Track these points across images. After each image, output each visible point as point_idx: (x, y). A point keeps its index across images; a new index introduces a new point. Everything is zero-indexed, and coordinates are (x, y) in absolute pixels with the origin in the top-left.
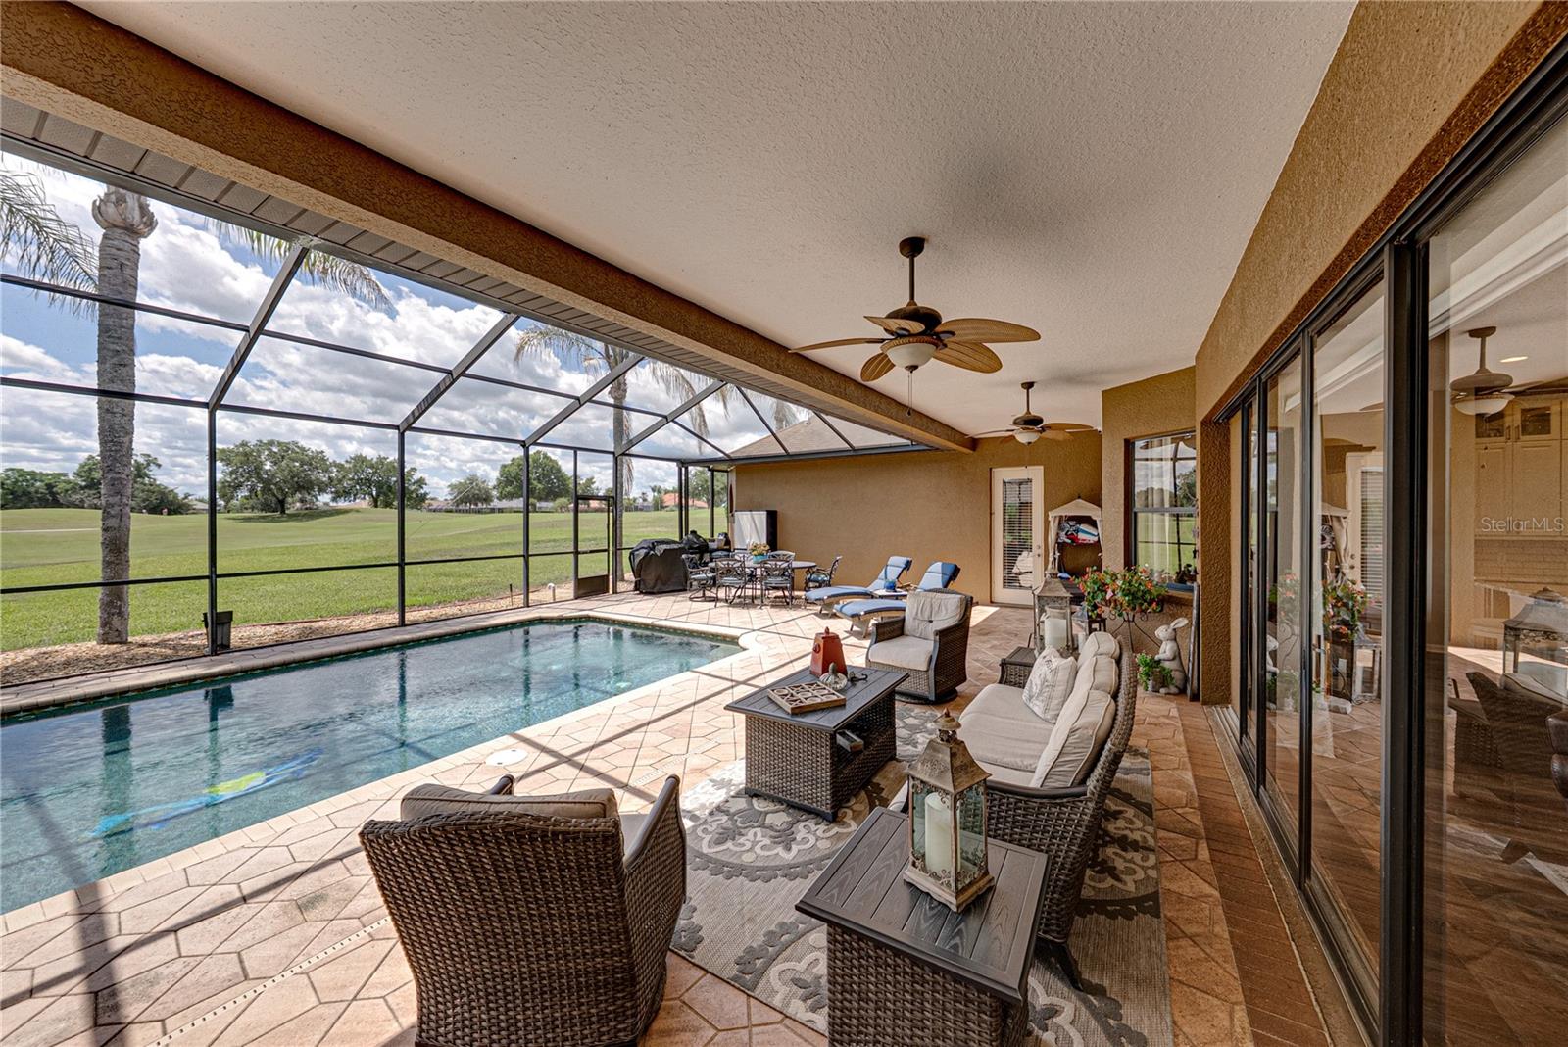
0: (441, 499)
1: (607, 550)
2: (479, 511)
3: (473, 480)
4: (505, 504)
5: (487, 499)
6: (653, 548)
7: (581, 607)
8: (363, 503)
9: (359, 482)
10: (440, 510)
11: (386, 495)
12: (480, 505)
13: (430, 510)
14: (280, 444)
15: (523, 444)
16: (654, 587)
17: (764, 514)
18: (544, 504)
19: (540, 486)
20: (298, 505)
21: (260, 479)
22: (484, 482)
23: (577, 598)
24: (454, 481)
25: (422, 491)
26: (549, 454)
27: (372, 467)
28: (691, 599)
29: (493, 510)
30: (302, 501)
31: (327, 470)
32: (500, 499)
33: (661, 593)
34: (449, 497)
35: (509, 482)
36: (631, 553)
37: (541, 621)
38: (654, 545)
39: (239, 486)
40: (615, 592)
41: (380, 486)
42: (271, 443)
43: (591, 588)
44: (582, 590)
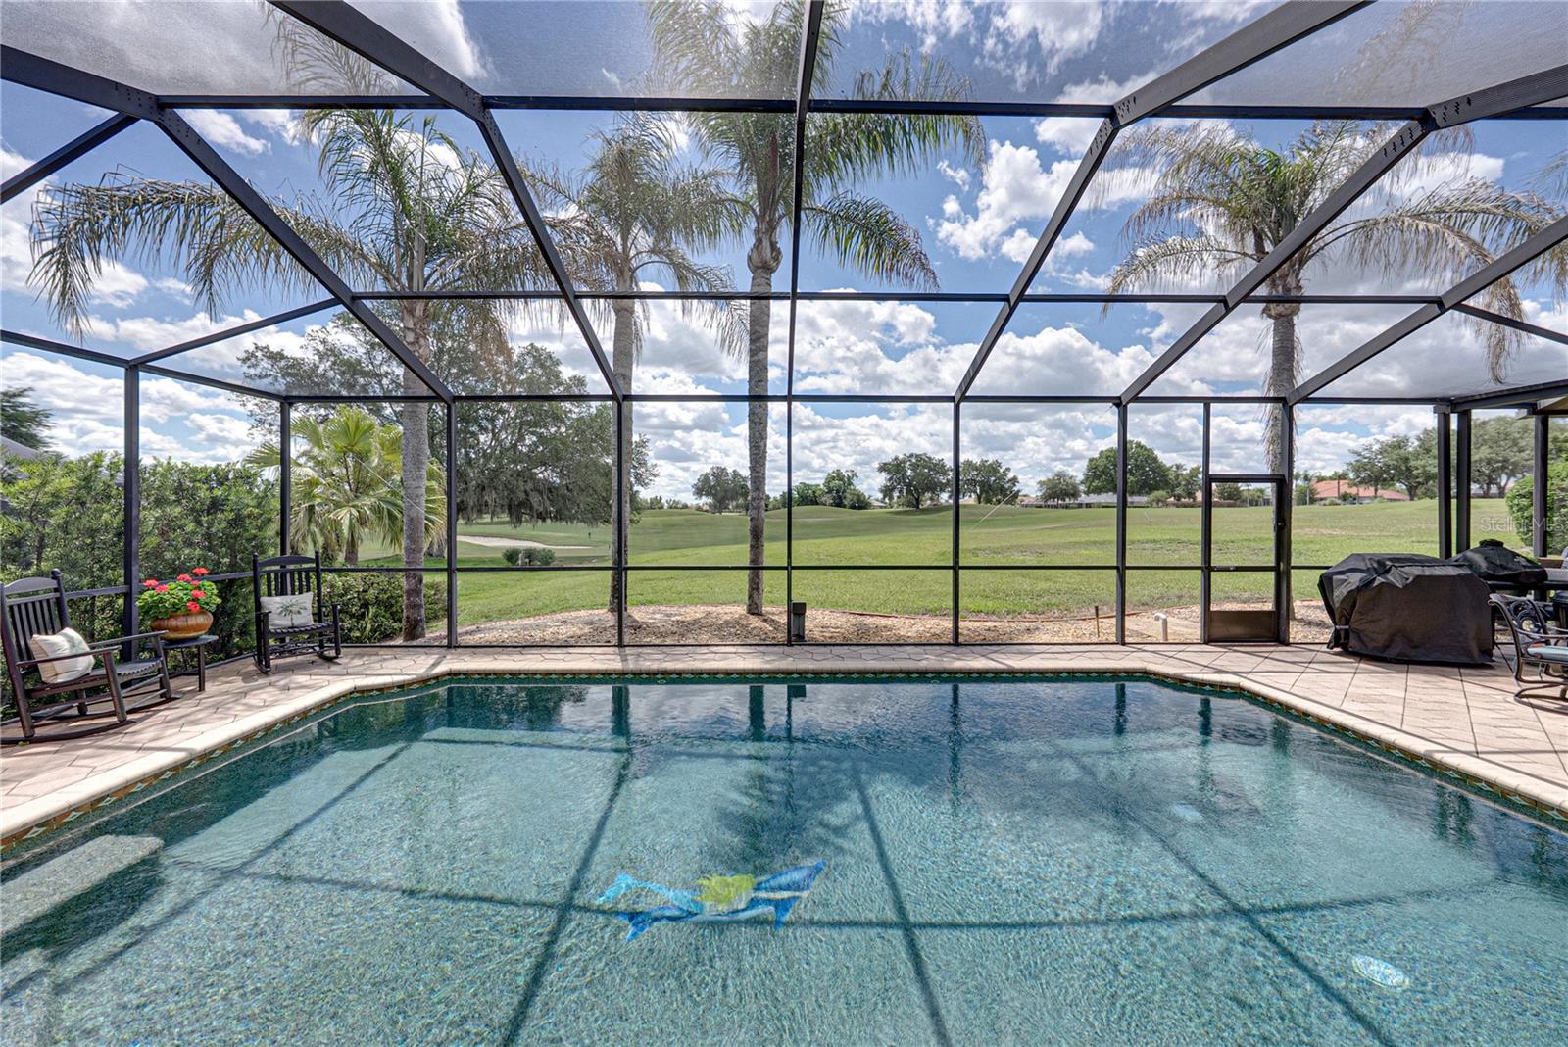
0: (1034, 496)
2: (1067, 507)
3: (1061, 475)
4: (1093, 498)
5: (1075, 495)
6: (1384, 571)
7: (1219, 663)
8: (971, 500)
9: (968, 482)
10: (1032, 506)
11: (987, 492)
12: (1067, 500)
13: (1022, 506)
14: (917, 456)
18: (1142, 498)
20: (929, 502)
22: (1071, 478)
23: (1209, 640)
24: (1043, 479)
25: (1016, 489)
27: (977, 469)
29: (1080, 506)
30: (931, 499)
31: (945, 474)
32: (1087, 493)
34: (1039, 494)
35: (1096, 477)
36: (1324, 578)
37: (1145, 676)
38: (1382, 565)
39: (894, 489)
40: (1285, 642)
41: (983, 485)
42: (912, 455)
43: (1237, 631)
44: (1219, 630)
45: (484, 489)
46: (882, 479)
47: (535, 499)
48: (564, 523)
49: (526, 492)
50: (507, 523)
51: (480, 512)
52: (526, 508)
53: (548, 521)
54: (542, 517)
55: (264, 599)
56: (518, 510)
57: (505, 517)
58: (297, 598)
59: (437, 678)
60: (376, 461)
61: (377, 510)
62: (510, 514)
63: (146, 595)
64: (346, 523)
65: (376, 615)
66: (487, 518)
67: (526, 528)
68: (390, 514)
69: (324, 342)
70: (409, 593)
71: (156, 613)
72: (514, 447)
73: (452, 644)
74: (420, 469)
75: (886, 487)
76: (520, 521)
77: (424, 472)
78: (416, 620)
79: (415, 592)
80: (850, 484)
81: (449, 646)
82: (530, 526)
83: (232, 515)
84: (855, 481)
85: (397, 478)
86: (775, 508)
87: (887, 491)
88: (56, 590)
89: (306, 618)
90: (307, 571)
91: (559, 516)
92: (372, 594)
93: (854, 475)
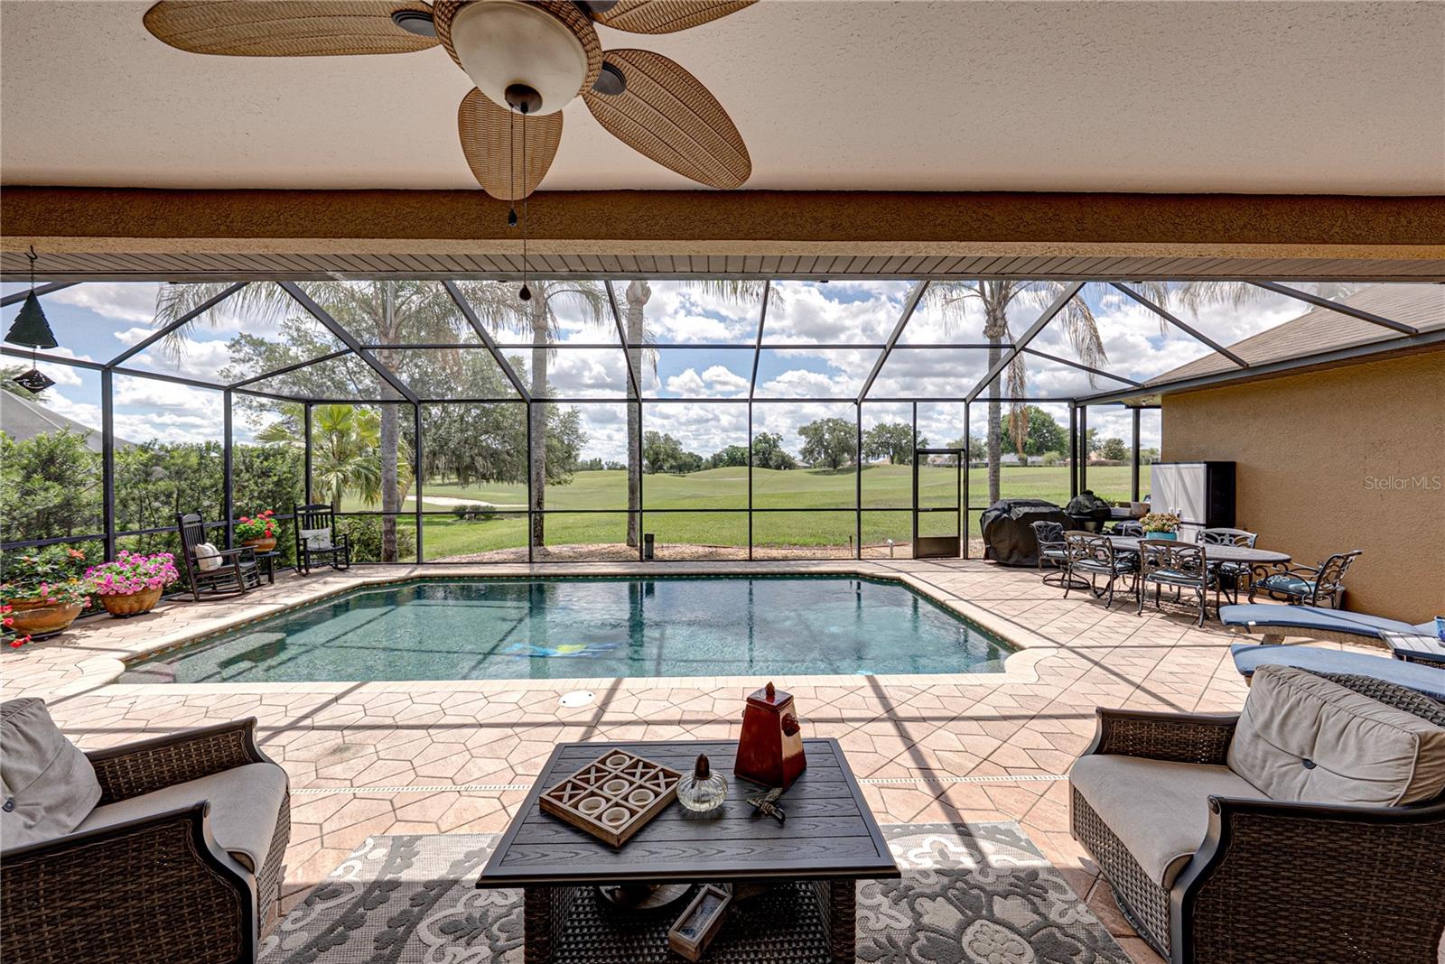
1: (958, 510)
6: (1008, 510)
7: (904, 568)
8: (884, 460)
9: (881, 444)
10: (939, 465)
11: (899, 454)
13: (935, 466)
14: (834, 421)
15: (855, 401)
16: (1009, 558)
17: (1200, 470)
18: (1035, 458)
19: (1031, 441)
20: (850, 463)
21: (823, 445)
22: (976, 440)
23: (916, 557)
26: (1041, 408)
27: (889, 432)
28: (1045, 581)
33: (1018, 566)
36: (984, 515)
38: (1009, 506)
39: (813, 450)
40: (966, 558)
41: (895, 447)
42: (829, 420)
43: (934, 550)
44: (924, 550)
45: (435, 454)
46: (802, 442)
47: (480, 462)
48: (506, 484)
49: (471, 456)
50: (455, 484)
51: (432, 474)
52: (472, 470)
53: (492, 481)
54: (485, 477)
55: (301, 531)
56: (465, 471)
57: (454, 478)
58: (321, 531)
59: (412, 579)
60: (354, 437)
61: (357, 474)
62: (459, 475)
63: (241, 526)
64: (334, 482)
65: (358, 552)
66: (438, 479)
67: (473, 488)
68: (367, 478)
69: (298, 330)
70: (387, 532)
71: (247, 537)
72: (462, 418)
73: (419, 563)
74: (393, 445)
75: (805, 449)
76: (466, 482)
77: (396, 448)
78: (391, 551)
79: (391, 532)
80: (776, 446)
81: (418, 563)
82: (477, 486)
83: (275, 479)
84: (780, 443)
85: (370, 449)
86: (706, 468)
87: (807, 453)
88: (200, 521)
89: (327, 544)
90: (326, 514)
91: (500, 477)
92: (356, 535)
93: (780, 438)
